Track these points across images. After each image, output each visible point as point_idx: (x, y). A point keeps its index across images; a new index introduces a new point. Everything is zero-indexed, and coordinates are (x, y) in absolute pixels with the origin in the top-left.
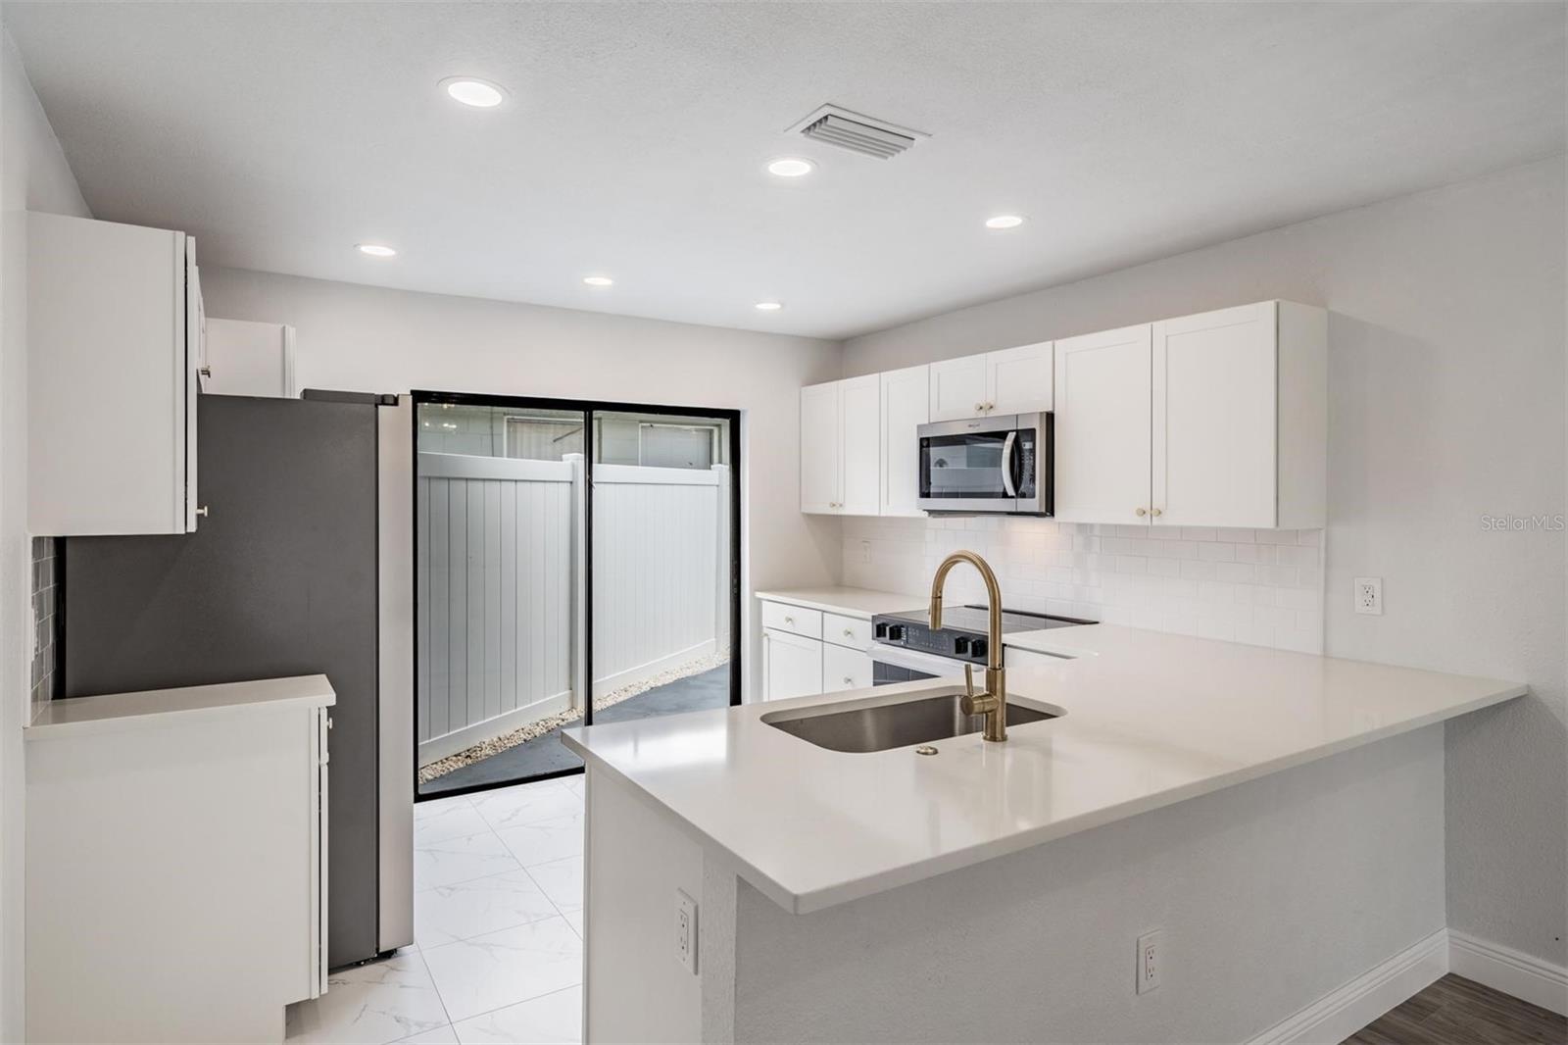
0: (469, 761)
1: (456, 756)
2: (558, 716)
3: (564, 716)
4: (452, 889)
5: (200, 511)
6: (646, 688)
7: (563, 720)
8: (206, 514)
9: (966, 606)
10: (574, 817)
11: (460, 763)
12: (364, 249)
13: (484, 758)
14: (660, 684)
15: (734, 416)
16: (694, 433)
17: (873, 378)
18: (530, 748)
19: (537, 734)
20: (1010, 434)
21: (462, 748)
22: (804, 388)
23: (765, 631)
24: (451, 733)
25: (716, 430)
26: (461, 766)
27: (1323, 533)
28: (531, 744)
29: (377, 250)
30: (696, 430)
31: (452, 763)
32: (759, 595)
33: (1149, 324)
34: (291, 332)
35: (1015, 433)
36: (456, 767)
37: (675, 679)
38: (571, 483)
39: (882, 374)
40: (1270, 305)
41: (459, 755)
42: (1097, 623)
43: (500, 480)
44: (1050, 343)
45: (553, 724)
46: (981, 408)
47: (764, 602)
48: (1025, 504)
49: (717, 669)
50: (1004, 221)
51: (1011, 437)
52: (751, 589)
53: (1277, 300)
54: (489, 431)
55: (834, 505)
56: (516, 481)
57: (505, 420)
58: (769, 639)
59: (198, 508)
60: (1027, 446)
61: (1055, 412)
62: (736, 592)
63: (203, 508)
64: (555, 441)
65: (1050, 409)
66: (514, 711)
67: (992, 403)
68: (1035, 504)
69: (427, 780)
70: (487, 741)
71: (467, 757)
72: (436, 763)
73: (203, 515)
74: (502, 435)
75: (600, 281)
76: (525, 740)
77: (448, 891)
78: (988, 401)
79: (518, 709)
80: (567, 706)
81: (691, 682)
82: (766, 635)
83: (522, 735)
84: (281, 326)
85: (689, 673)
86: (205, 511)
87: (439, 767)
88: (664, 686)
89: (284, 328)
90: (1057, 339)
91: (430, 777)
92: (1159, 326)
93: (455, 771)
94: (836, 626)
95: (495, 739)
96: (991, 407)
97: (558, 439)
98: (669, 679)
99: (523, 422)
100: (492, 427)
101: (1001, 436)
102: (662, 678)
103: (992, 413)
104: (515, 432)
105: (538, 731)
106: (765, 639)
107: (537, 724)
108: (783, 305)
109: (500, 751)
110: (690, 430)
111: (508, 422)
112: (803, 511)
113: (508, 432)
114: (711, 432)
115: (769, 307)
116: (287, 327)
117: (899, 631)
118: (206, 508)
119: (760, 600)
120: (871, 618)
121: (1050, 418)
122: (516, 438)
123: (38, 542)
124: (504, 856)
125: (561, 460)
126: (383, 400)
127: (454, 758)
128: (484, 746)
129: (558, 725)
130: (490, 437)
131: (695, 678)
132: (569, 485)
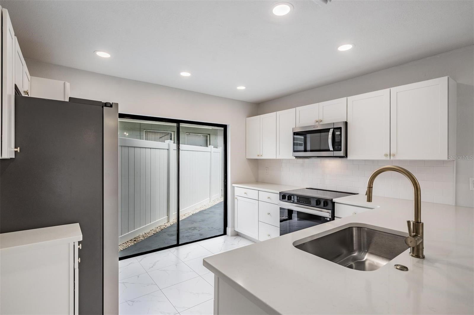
0: (135, 242)
1: (131, 240)
2: (164, 225)
3: (166, 224)
4: (133, 302)
5: (16, 150)
6: (191, 214)
7: (166, 226)
8: (19, 151)
9: (306, 188)
10: (176, 265)
11: (132, 243)
12: (97, 53)
13: (140, 241)
14: (195, 213)
15: (225, 127)
16: (202, 136)
17: (273, 114)
18: (156, 236)
19: (158, 231)
20: (331, 129)
21: (132, 238)
22: (247, 118)
23: (236, 197)
24: (129, 233)
25: (208, 136)
26: (133, 244)
27: (455, 162)
28: (156, 235)
29: (103, 55)
30: (202, 135)
31: (129, 243)
32: (234, 185)
33: (389, 89)
34: (68, 85)
35: (333, 129)
36: (131, 245)
37: (199, 211)
38: (168, 149)
39: (277, 112)
40: (446, 78)
41: (132, 240)
42: (358, 194)
43: (146, 148)
44: (346, 98)
45: (162, 228)
46: (317, 121)
47: (235, 187)
48: (337, 153)
49: (211, 207)
50: (345, 48)
51: (331, 131)
52: (231, 183)
53: (448, 76)
54: (139, 134)
55: (259, 156)
56: (151, 148)
57: (144, 131)
58: (237, 200)
59: (15, 148)
60: (338, 133)
61: (348, 122)
62: (225, 184)
63: (17, 148)
64: (160, 138)
65: (346, 121)
66: (150, 224)
67: (322, 120)
68: (341, 153)
69: (121, 250)
70: (141, 234)
71: (134, 241)
72: (124, 243)
73: (17, 151)
74: (143, 136)
76: (154, 234)
77: (132, 303)
78: (320, 119)
79: (151, 223)
80: (167, 221)
81: (205, 212)
82: (236, 198)
83: (153, 232)
84: (64, 82)
85: (203, 209)
86: (18, 150)
87: (125, 245)
88: (196, 213)
89: (65, 82)
90: (348, 96)
91: (122, 249)
92: (394, 90)
93: (131, 246)
94: (264, 196)
95: (144, 234)
96: (321, 121)
97: (161, 137)
98: (197, 211)
99: (150, 132)
100: (140, 133)
101: (328, 130)
102: (195, 211)
103: (321, 123)
104: (148, 135)
105: (158, 230)
106: (236, 200)
107: (157, 228)
109: (146, 238)
110: (201, 136)
112: (247, 158)
113: (145, 135)
114: (207, 136)
115: (241, 88)
116: (66, 82)
117: (291, 198)
118: (19, 148)
119: (234, 187)
120: (279, 193)
121: (346, 123)
122: (148, 136)
124: (152, 284)
125: (165, 142)
126: (106, 105)
127: (130, 241)
128: (140, 236)
129: (164, 228)
130: (139, 136)
131: (205, 210)
132: (167, 150)
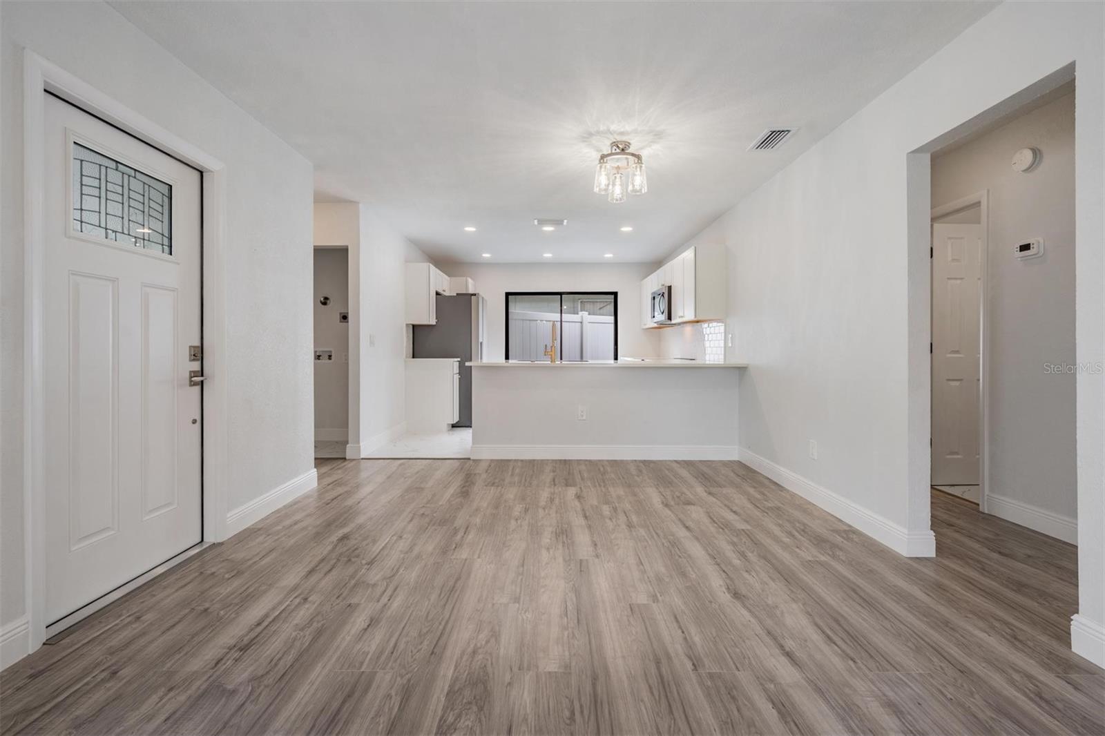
15: (615, 294)
38: (581, 322)
61: (672, 286)
75: (548, 255)
84: (466, 278)
96: (661, 285)
111: (581, 302)
112: (641, 328)
121: (670, 288)
123: (407, 325)
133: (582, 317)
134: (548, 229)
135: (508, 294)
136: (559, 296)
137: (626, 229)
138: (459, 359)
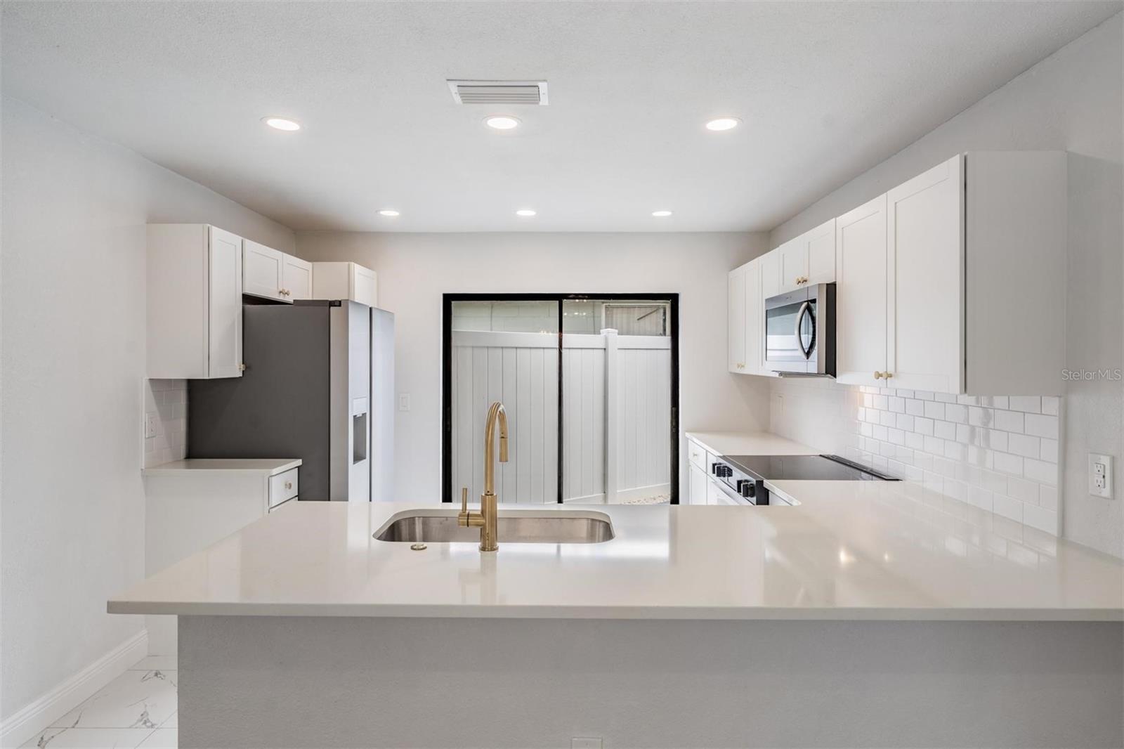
9: (821, 456)
12: (382, 213)
15: (674, 298)
17: (756, 262)
20: (804, 304)
22: (730, 273)
23: (690, 462)
32: (687, 435)
33: (886, 194)
38: (605, 349)
39: (760, 257)
44: (834, 220)
52: (683, 429)
55: (739, 366)
61: (837, 283)
65: (833, 281)
67: (805, 278)
78: (803, 276)
84: (346, 264)
96: (806, 281)
97: (641, 318)
100: (593, 312)
104: (610, 314)
106: (690, 470)
108: (673, 212)
111: (606, 307)
112: (730, 370)
113: (606, 314)
119: (687, 440)
121: (831, 289)
126: (332, 304)
132: (603, 350)
133: (606, 339)
134: (503, 122)
135: (448, 299)
136: (557, 303)
137: (722, 125)
138: (299, 462)
